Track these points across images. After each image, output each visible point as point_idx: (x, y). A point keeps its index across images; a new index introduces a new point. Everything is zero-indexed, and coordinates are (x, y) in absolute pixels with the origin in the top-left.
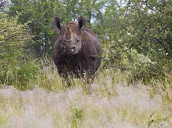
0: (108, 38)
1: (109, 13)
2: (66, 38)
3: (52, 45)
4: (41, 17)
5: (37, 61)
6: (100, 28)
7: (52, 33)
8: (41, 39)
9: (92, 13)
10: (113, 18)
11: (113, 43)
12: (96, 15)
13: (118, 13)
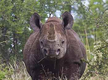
0: (93, 37)
1: (93, 7)
2: (50, 38)
3: (22, 47)
4: (9, 12)
5: (4, 67)
6: (82, 25)
7: (22, 32)
8: (8, 39)
9: (72, 6)
10: (98, 12)
11: (99, 44)
12: (77, 8)
13: (105, 5)
